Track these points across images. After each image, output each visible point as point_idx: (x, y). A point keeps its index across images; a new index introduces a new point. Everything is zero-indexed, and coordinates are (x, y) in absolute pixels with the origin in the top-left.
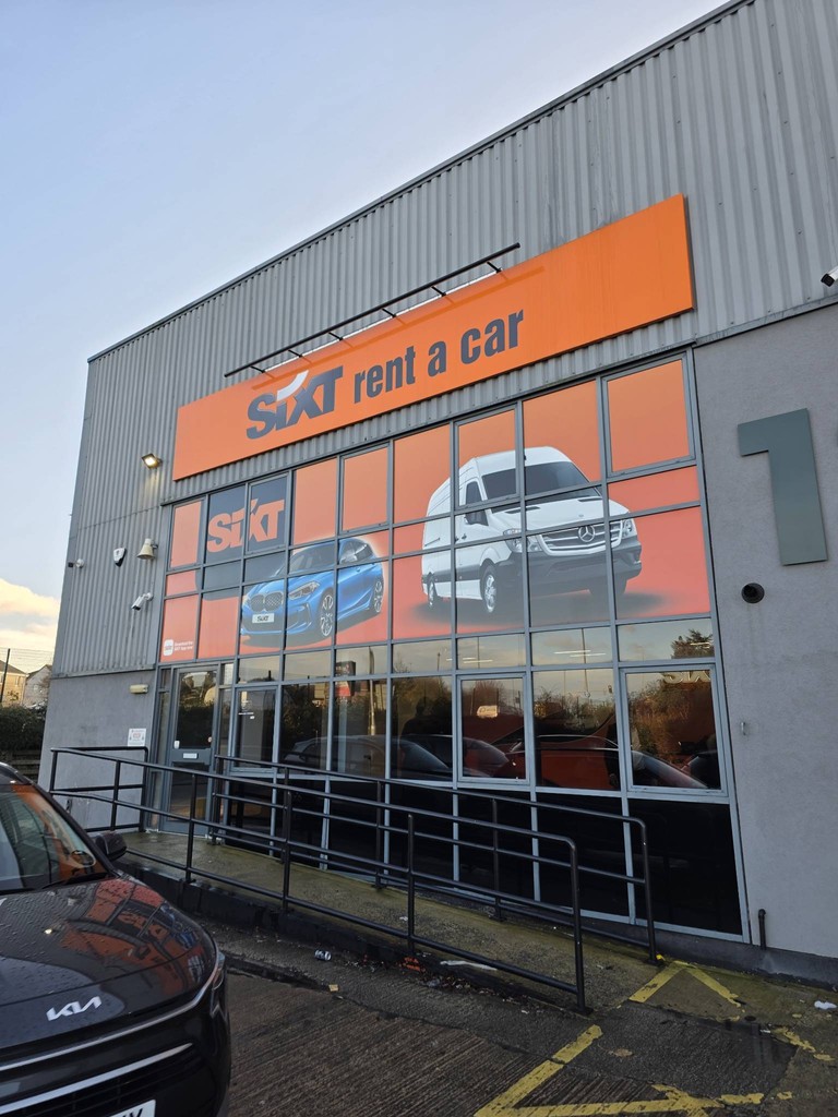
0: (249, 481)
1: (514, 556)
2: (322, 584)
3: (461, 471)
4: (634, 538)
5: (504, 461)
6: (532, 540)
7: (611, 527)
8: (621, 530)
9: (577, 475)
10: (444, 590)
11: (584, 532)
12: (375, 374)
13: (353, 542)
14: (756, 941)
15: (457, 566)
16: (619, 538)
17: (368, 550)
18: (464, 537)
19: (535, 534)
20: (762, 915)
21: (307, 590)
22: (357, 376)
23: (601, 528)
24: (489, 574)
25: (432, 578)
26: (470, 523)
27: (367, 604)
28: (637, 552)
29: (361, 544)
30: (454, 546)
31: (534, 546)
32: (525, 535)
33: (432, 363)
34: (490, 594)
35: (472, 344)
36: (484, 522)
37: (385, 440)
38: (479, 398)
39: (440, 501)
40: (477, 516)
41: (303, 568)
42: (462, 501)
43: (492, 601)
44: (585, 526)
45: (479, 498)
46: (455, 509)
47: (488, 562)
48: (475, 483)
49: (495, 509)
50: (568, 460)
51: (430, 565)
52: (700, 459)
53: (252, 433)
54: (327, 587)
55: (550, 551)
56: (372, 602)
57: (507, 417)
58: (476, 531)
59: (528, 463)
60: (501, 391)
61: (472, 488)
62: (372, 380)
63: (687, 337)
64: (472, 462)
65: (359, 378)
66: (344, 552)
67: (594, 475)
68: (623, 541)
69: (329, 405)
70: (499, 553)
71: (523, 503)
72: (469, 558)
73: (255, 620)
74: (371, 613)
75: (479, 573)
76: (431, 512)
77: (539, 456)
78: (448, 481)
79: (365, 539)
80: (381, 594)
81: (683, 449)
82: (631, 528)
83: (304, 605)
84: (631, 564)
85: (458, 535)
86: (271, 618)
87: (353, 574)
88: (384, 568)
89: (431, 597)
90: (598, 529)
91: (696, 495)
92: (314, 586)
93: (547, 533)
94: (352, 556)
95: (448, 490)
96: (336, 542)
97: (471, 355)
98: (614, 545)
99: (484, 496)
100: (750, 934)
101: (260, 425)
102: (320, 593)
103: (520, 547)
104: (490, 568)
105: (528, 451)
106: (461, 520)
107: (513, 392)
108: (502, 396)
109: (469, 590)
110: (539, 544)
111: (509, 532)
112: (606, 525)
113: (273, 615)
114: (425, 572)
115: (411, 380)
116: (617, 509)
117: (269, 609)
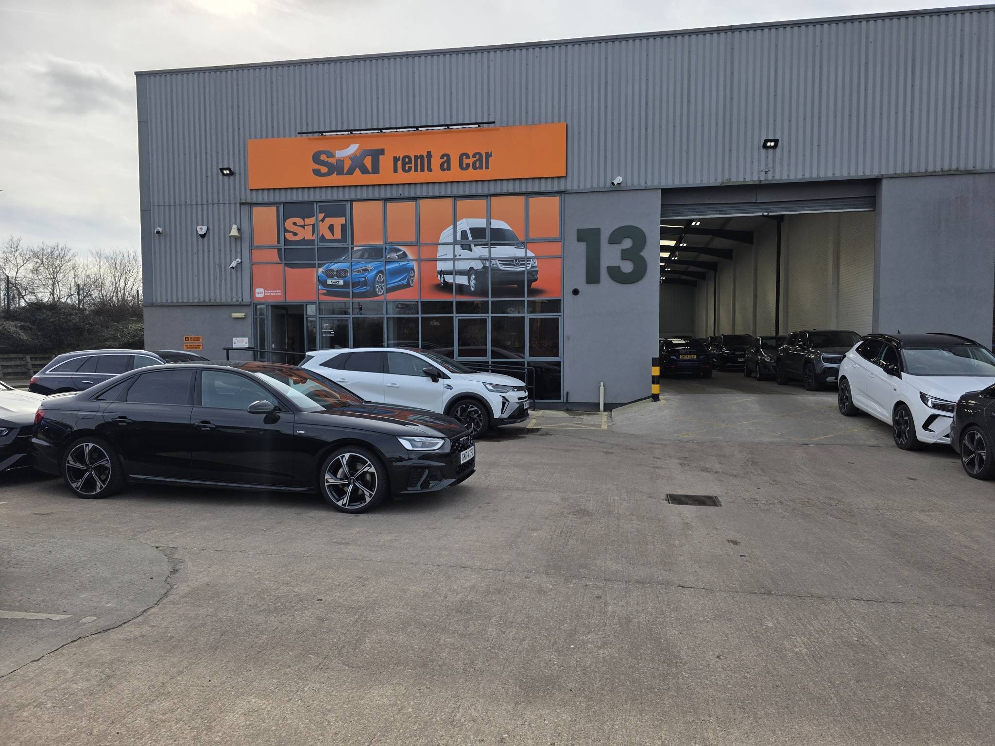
0: (317, 202)
1: (484, 267)
2: (375, 268)
3: (458, 223)
4: (536, 267)
5: (481, 223)
6: (493, 262)
7: (527, 261)
8: (531, 262)
9: (514, 237)
10: (449, 279)
11: (516, 261)
12: (407, 160)
13: (395, 248)
14: (565, 401)
15: (456, 268)
16: (530, 266)
17: (405, 255)
18: (460, 255)
19: (495, 259)
20: (567, 393)
21: (366, 270)
22: (395, 158)
23: (523, 261)
24: (472, 274)
25: (441, 273)
26: (463, 249)
27: (405, 281)
28: (537, 272)
29: (400, 250)
30: (454, 259)
31: (494, 264)
32: (490, 259)
33: (442, 165)
34: (473, 283)
35: (465, 161)
36: (470, 250)
37: (415, 199)
38: (468, 190)
39: (447, 235)
40: (467, 247)
41: (362, 258)
42: (459, 238)
43: (474, 286)
44: (517, 259)
45: (468, 238)
46: (455, 242)
47: (472, 268)
48: (465, 231)
49: (476, 245)
50: (511, 229)
51: (441, 266)
52: (562, 239)
53: (317, 172)
54: (379, 269)
55: (501, 267)
56: (408, 280)
57: (483, 202)
58: (466, 253)
59: (492, 226)
60: (480, 189)
61: (464, 233)
62: (405, 163)
63: (562, 188)
64: (464, 220)
65: (396, 160)
66: (389, 253)
67: (522, 239)
68: (532, 267)
69: (376, 170)
70: (478, 265)
71: (489, 244)
72: (462, 266)
73: (329, 282)
74: (408, 285)
75: (468, 273)
76: (442, 240)
77: (497, 224)
78: (452, 227)
79: (403, 248)
80: (413, 277)
81: (556, 234)
82: (535, 263)
83: (365, 277)
84: (534, 276)
85: (456, 254)
86: (341, 282)
87: (395, 265)
88: (415, 265)
89: (442, 281)
90: (522, 261)
91: (559, 253)
92: (370, 268)
93: (501, 260)
94: (395, 256)
95: (452, 231)
96: (384, 247)
97: (464, 166)
98: (528, 268)
99: (470, 238)
100: (563, 399)
101: (324, 170)
102: (375, 272)
103: (487, 264)
104: (472, 272)
105: (492, 221)
106: (458, 247)
107: (486, 192)
108: (480, 192)
109: (462, 280)
110: (496, 263)
111: (482, 257)
112: (526, 261)
113: (342, 281)
114: (439, 269)
115: (430, 170)
116: (530, 254)
117: (339, 277)
